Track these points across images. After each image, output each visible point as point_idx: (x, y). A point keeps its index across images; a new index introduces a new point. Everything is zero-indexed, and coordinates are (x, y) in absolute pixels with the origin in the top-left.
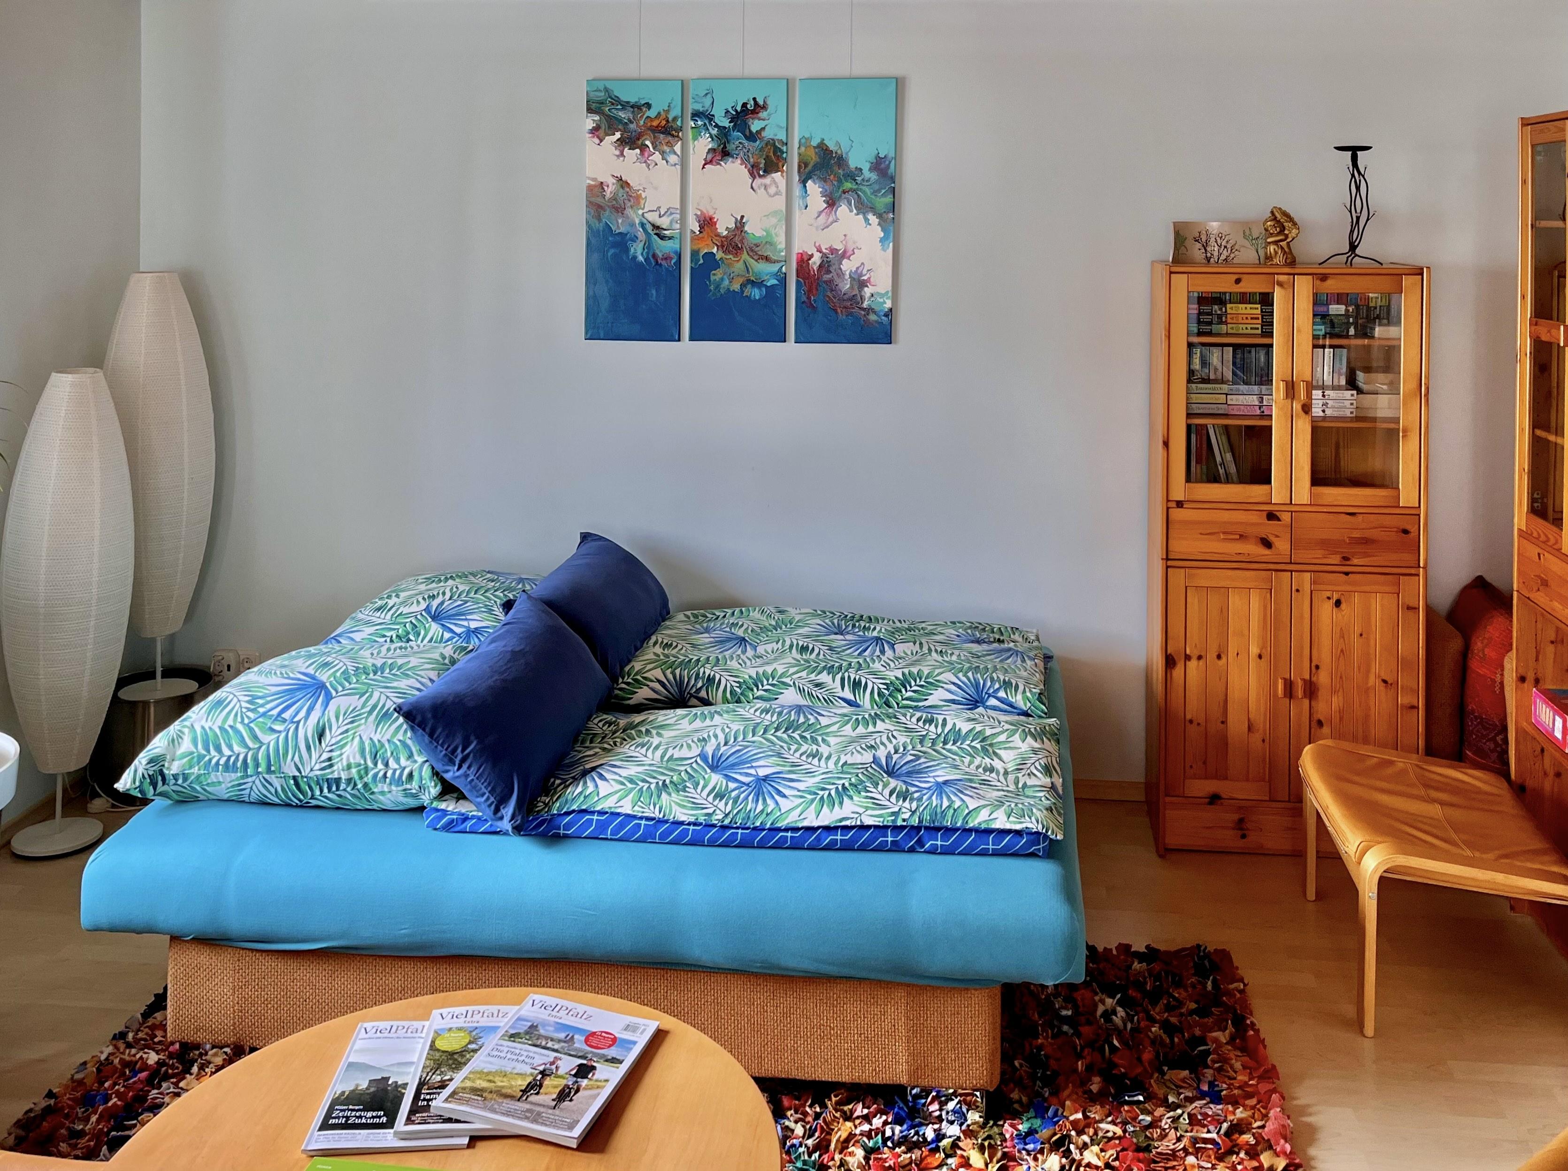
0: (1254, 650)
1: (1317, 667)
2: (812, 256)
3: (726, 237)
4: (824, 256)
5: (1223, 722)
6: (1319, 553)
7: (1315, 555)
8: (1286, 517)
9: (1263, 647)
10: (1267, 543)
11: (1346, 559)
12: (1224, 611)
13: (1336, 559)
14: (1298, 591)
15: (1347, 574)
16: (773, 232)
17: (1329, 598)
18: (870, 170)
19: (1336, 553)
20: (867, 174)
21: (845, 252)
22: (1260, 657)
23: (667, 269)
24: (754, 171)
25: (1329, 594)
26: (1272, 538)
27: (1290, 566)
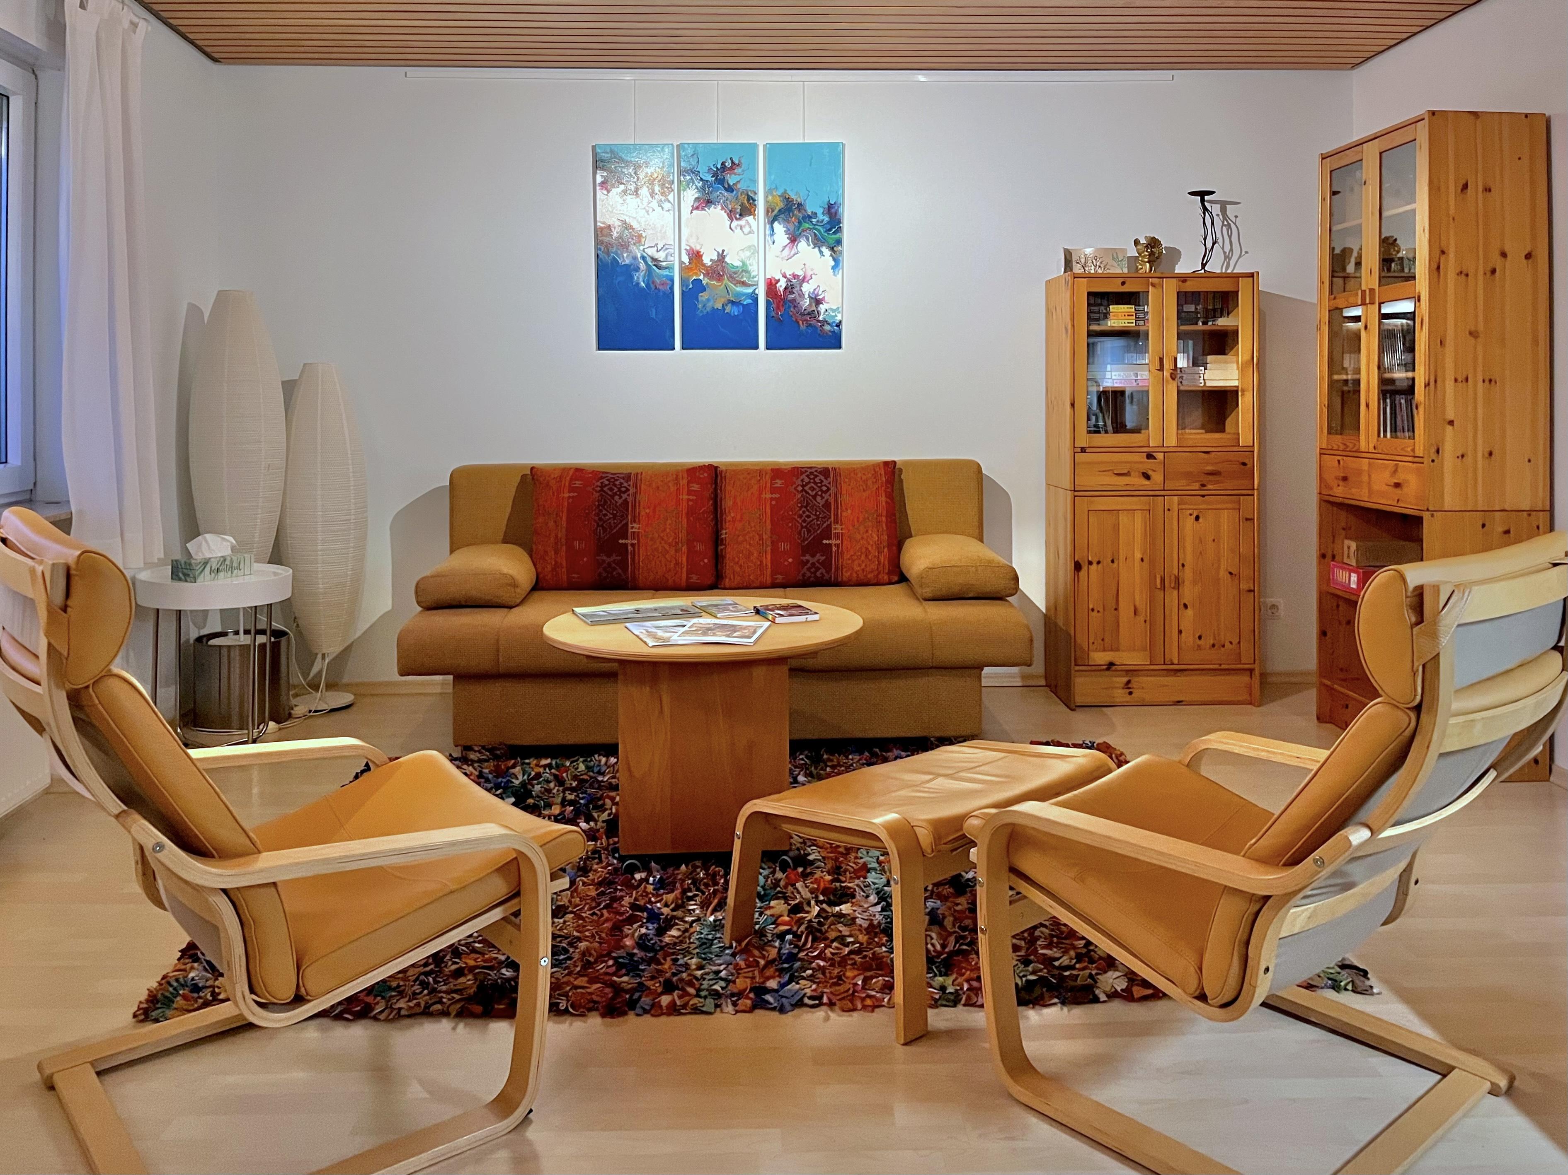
0: (1138, 555)
1: (1183, 565)
2: (778, 281)
3: (711, 267)
4: (789, 280)
5: (1116, 609)
6: (1184, 482)
7: (1181, 484)
8: (1160, 456)
9: (1144, 553)
10: (1147, 477)
11: (1203, 485)
12: (1116, 528)
13: (1197, 486)
14: (1169, 510)
15: (1203, 496)
16: (748, 262)
17: (1191, 515)
18: (823, 213)
19: (1196, 481)
20: (821, 217)
21: (804, 277)
22: (1142, 560)
23: (664, 293)
24: (731, 215)
25: (1190, 511)
26: (1150, 473)
27: (1162, 492)
